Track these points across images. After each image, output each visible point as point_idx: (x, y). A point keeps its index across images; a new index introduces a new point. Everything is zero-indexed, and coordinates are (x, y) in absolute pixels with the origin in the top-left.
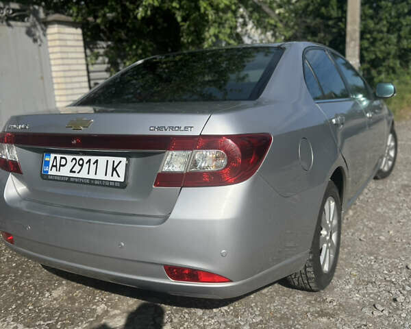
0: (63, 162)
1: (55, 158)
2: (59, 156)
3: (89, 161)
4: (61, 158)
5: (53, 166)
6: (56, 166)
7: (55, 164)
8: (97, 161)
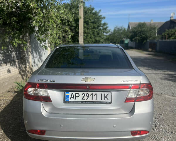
0: (77, 95)
1: (72, 94)
2: (74, 93)
3: (92, 94)
4: (76, 94)
5: (71, 97)
6: (73, 97)
7: (72, 96)
8: (96, 94)
